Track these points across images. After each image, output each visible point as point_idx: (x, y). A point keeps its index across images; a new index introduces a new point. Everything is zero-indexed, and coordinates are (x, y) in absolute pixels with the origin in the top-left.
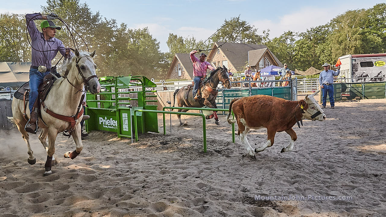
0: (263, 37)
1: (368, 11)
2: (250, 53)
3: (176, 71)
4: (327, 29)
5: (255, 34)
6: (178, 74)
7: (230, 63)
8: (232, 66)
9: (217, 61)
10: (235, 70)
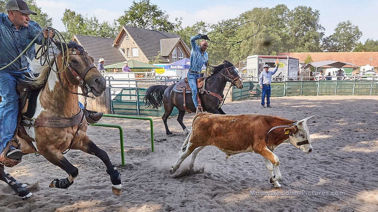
0: (175, 25)
1: (271, 10)
2: (162, 41)
4: (237, 23)
5: (168, 21)
7: (141, 51)
8: (143, 55)
9: (125, 47)
10: (147, 60)
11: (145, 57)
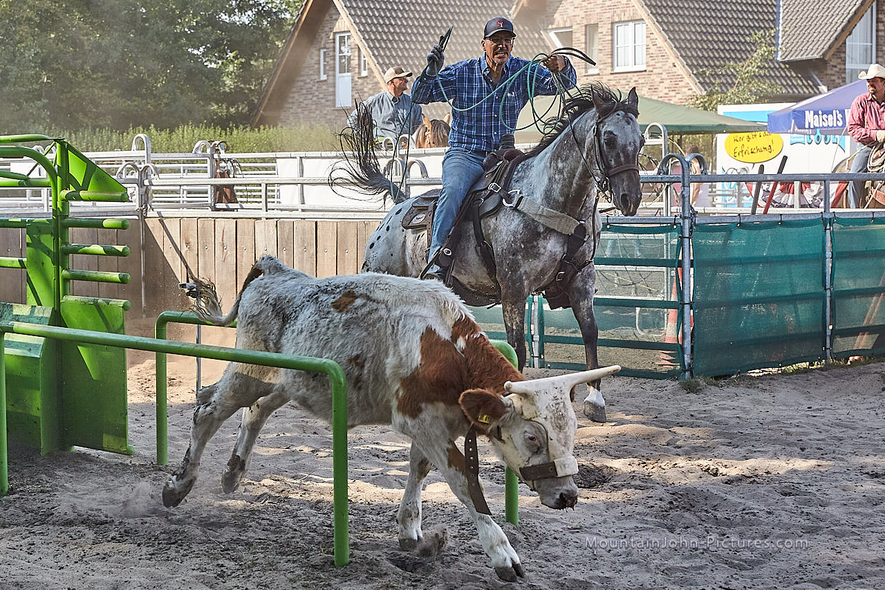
3: (324, 77)
6: (334, 94)
7: (661, 40)
8: (672, 57)
9: (578, 19)
10: (692, 86)
11: (681, 69)
